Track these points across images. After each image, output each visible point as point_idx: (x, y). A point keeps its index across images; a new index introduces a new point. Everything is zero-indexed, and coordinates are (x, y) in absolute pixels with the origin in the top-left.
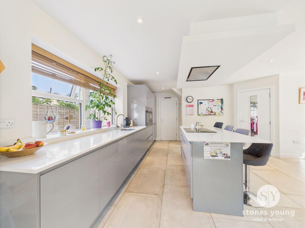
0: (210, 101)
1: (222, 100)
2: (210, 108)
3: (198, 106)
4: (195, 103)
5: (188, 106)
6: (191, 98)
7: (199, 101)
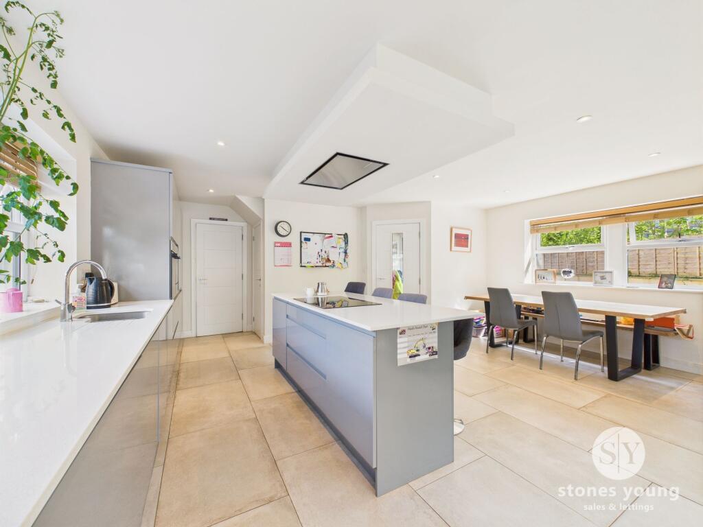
0: (327, 236)
1: (346, 236)
2: (326, 252)
3: (301, 247)
4: (294, 239)
5: (279, 245)
6: (286, 227)
7: (304, 236)
